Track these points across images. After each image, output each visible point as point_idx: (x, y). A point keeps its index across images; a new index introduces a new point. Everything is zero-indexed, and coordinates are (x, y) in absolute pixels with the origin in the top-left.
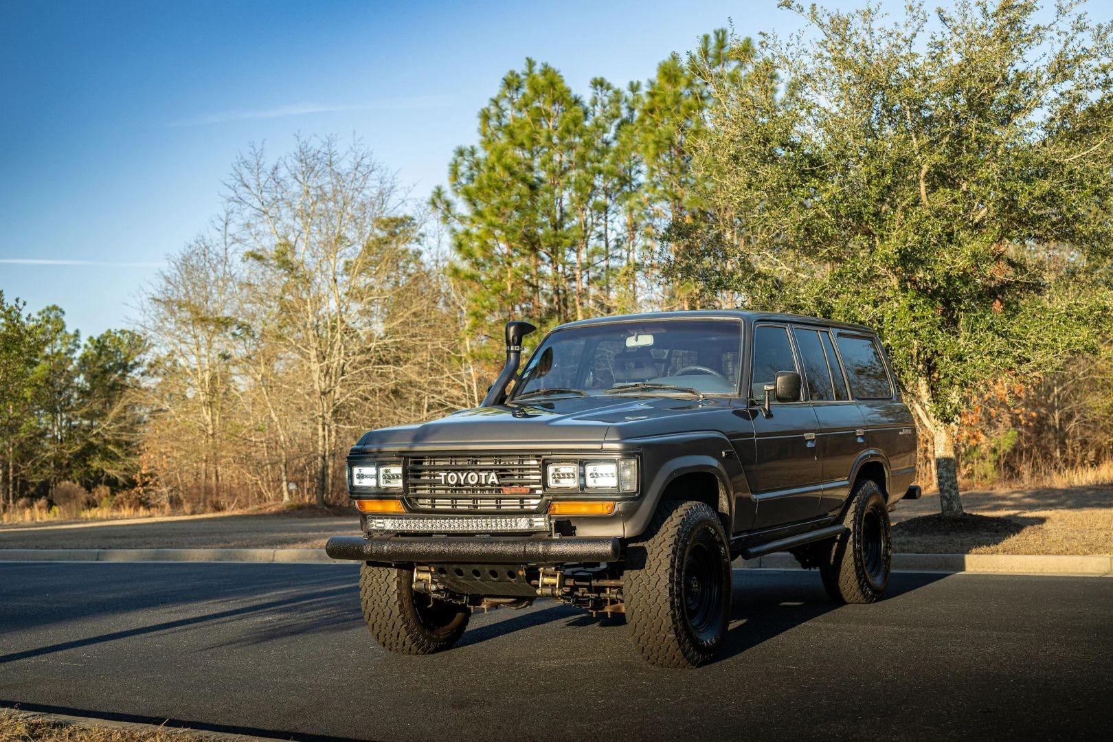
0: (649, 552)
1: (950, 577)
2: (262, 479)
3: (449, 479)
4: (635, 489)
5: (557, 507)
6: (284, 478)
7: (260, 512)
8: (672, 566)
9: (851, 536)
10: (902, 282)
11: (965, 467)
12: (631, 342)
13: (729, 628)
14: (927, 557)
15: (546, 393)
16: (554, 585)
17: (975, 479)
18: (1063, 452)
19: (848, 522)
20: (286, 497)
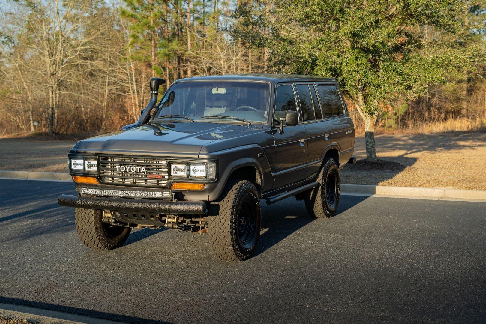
0: (221, 207)
1: (368, 199)
2: (19, 119)
3: (121, 169)
4: (215, 178)
5: (176, 185)
6: (31, 119)
7: (18, 136)
8: (232, 215)
9: (321, 187)
10: (353, 44)
11: (381, 122)
12: (214, 91)
13: (261, 234)
14: (358, 187)
15: (171, 117)
16: (174, 223)
17: (386, 128)
18: (429, 114)
19: (319, 180)
20: (33, 129)
